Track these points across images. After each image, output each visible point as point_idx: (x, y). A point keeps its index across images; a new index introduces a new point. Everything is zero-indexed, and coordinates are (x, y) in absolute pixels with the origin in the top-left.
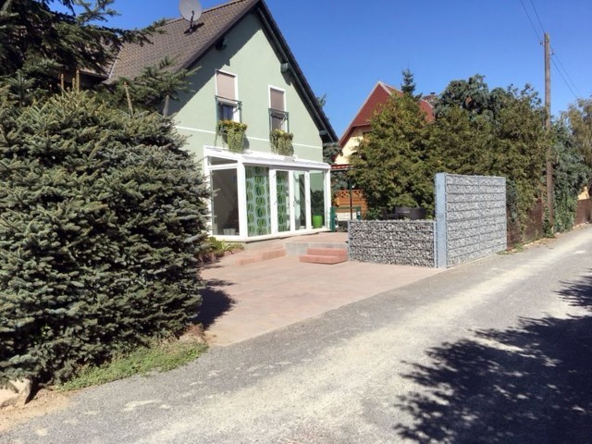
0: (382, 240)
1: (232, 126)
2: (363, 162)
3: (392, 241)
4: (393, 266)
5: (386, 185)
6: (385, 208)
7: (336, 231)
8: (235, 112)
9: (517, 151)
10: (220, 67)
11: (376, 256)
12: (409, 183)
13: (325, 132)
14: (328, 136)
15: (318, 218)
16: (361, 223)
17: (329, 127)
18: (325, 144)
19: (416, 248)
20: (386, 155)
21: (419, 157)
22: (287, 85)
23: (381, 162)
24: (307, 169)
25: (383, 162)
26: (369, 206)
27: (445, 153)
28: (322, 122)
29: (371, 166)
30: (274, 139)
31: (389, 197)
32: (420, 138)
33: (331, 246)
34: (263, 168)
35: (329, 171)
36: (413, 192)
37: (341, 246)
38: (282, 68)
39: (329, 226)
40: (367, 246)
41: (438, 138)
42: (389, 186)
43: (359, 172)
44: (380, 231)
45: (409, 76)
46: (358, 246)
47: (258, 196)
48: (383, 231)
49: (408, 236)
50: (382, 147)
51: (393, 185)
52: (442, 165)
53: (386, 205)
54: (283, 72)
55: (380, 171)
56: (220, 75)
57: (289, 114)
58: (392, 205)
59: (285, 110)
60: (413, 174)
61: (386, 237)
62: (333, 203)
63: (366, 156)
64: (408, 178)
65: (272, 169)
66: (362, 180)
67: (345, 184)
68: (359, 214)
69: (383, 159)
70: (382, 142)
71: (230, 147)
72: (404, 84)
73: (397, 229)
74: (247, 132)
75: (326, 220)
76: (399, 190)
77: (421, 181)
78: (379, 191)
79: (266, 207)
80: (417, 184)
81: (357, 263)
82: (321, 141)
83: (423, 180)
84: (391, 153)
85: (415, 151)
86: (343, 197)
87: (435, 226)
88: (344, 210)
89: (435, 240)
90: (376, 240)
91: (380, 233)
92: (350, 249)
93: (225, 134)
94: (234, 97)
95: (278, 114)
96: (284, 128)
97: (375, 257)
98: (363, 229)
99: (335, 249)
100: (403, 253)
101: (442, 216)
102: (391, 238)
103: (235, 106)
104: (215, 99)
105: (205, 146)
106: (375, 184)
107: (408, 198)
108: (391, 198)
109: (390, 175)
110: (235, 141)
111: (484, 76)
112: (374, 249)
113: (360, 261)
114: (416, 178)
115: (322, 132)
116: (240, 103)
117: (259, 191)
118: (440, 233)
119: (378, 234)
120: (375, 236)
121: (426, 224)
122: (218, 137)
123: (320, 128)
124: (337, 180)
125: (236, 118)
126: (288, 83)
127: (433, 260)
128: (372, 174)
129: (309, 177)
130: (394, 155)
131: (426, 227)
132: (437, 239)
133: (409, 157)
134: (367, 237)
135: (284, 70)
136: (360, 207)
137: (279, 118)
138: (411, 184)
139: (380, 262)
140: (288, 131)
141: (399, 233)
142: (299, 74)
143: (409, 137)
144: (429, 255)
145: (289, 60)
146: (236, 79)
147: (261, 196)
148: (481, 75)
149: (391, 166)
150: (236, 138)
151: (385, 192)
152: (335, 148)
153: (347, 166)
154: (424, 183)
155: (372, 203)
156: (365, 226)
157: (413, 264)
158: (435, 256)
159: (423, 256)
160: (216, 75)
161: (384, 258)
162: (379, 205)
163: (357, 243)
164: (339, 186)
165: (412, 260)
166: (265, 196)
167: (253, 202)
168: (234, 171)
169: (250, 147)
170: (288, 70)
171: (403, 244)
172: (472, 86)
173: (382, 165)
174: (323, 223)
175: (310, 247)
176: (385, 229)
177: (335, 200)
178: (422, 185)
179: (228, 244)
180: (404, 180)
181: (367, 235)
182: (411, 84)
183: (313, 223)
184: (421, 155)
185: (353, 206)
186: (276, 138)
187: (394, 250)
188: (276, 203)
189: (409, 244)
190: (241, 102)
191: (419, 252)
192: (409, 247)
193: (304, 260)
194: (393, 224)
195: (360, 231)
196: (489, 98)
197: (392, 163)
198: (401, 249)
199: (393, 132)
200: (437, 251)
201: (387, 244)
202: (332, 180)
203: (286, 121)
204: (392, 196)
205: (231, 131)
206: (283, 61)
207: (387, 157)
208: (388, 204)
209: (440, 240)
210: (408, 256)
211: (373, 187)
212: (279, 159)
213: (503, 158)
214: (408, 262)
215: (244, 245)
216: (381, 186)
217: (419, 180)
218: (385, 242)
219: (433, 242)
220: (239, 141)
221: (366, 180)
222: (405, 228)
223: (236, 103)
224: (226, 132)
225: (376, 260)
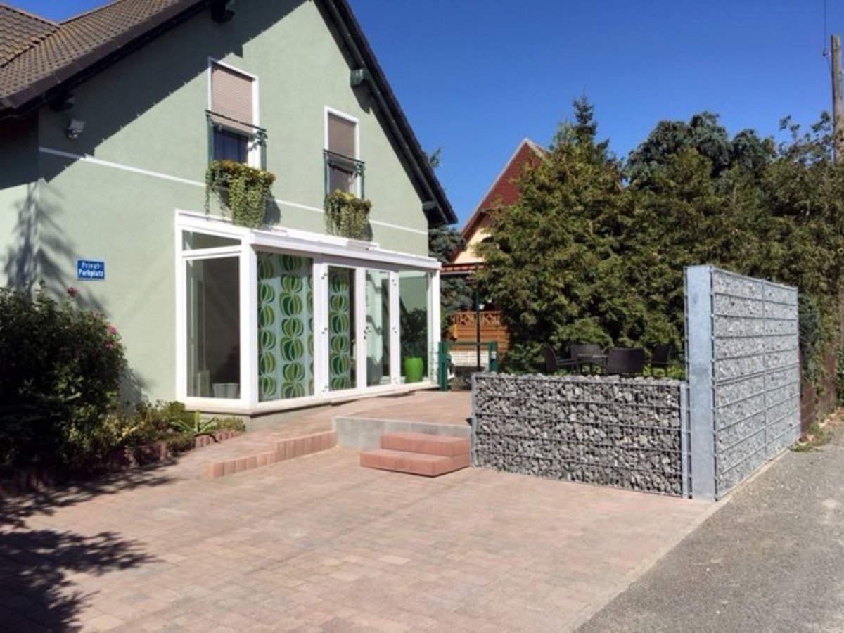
0: (552, 422)
1: (240, 174)
2: (503, 255)
3: (576, 426)
4: (577, 485)
5: (549, 300)
6: (545, 345)
7: (449, 388)
8: (251, 149)
9: (811, 237)
10: (221, 57)
11: (538, 459)
12: (594, 297)
13: (432, 204)
14: (438, 214)
15: (414, 362)
16: (500, 380)
17: (440, 196)
18: (435, 231)
19: (636, 446)
20: (549, 242)
21: (612, 247)
22: (362, 111)
23: (539, 255)
24: (396, 267)
25: (543, 255)
26: (513, 341)
27: (667, 240)
28: (427, 186)
29: (519, 264)
30: (333, 210)
31: (555, 323)
32: (615, 211)
33: (433, 431)
34: (300, 259)
35: (438, 274)
36: (602, 314)
37: (456, 432)
38: (352, 79)
39: (435, 377)
40: (514, 434)
41: (650, 210)
42: (555, 301)
43: (494, 273)
44: (546, 401)
45: (586, 109)
46: (494, 434)
47: (287, 317)
48: (552, 402)
49: (616, 416)
50: (541, 226)
51: (563, 300)
52: (662, 261)
53: (547, 340)
54: (355, 87)
55: (536, 273)
56: (219, 72)
57: (365, 165)
58: (560, 340)
59: (358, 157)
60: (601, 279)
61: (562, 416)
62: (445, 334)
63: (510, 244)
64: (593, 286)
65: (321, 262)
66: (500, 289)
67: (468, 301)
68: (494, 357)
69: (542, 248)
70: (540, 219)
71: (235, 215)
72: (576, 123)
73: (588, 399)
74: (275, 189)
75: (429, 366)
76: (574, 310)
77: (618, 293)
78: (534, 312)
79: (304, 339)
80: (610, 299)
81: (491, 471)
82: (425, 222)
83: (622, 292)
84: (559, 238)
85: (604, 237)
86: (463, 323)
87: (684, 396)
88: (465, 346)
89: (684, 430)
90: (538, 422)
91: (546, 406)
92: (476, 440)
93: (224, 189)
94: (251, 117)
95: (343, 164)
96: (355, 190)
97: (534, 463)
98: (507, 395)
99: (444, 438)
100: (601, 455)
101: (703, 371)
102: (573, 418)
103: (252, 137)
104: (205, 118)
105: (177, 211)
106: (524, 297)
107: (591, 326)
108: (559, 326)
109: (557, 279)
110: (248, 204)
111: (718, 116)
112: (532, 443)
113: (500, 469)
114: (608, 287)
115: (428, 203)
116: (262, 133)
117: (289, 306)
118: (697, 412)
119: (542, 407)
120: (534, 411)
121: (660, 389)
122: (212, 195)
123: (424, 196)
124: (454, 293)
125: (253, 160)
126: (365, 107)
127: (681, 477)
128: (520, 279)
129: (397, 282)
130: (563, 242)
131: (661, 395)
132: (689, 427)
133: (592, 247)
134: (517, 412)
135: (356, 83)
136: (496, 343)
137: (347, 172)
138: (598, 299)
139: (546, 473)
140: (363, 196)
141: (594, 407)
142: (386, 92)
143: (594, 209)
144: (670, 464)
145: (366, 63)
146: (255, 85)
147: (293, 317)
148: (713, 113)
149: (559, 262)
150: (249, 199)
151: (546, 313)
152: (452, 238)
153: (473, 267)
154: (625, 298)
155: (519, 334)
156: (512, 387)
157: (626, 483)
158: (685, 469)
159: (654, 467)
160: (209, 69)
161: (556, 466)
162: (533, 339)
163: (493, 427)
164: (458, 304)
165: (626, 477)
166: (303, 316)
167: (275, 328)
168: (233, 263)
169: (282, 220)
170: (365, 82)
171: (603, 435)
172: (699, 129)
173: (541, 260)
174: (425, 372)
175: (387, 432)
176: (559, 398)
177: (450, 329)
178: (622, 301)
179: (211, 417)
180: (584, 291)
181: (516, 408)
182: (589, 124)
183: (404, 371)
184: (617, 245)
185: (482, 340)
186: (336, 206)
187: (581, 447)
188: (327, 332)
189: (619, 435)
190: (264, 130)
191: (642, 456)
192: (618, 443)
193: (370, 462)
194: (578, 385)
195: (500, 398)
196: (732, 148)
197: (561, 256)
198: (597, 446)
199: (561, 198)
200: (690, 457)
201: (564, 433)
202: (444, 293)
203: (359, 178)
204: (560, 322)
205: (239, 183)
206: (355, 66)
207: (550, 246)
208: (552, 338)
209: (696, 428)
210: (616, 464)
211: (520, 303)
212: (339, 244)
213: (781, 252)
214: (616, 478)
215: (246, 420)
216: (539, 302)
217: (615, 290)
218: (558, 427)
219: (679, 434)
220: (256, 206)
221: (509, 289)
222: (607, 397)
223: (255, 131)
224: (226, 184)
225: (536, 469)
